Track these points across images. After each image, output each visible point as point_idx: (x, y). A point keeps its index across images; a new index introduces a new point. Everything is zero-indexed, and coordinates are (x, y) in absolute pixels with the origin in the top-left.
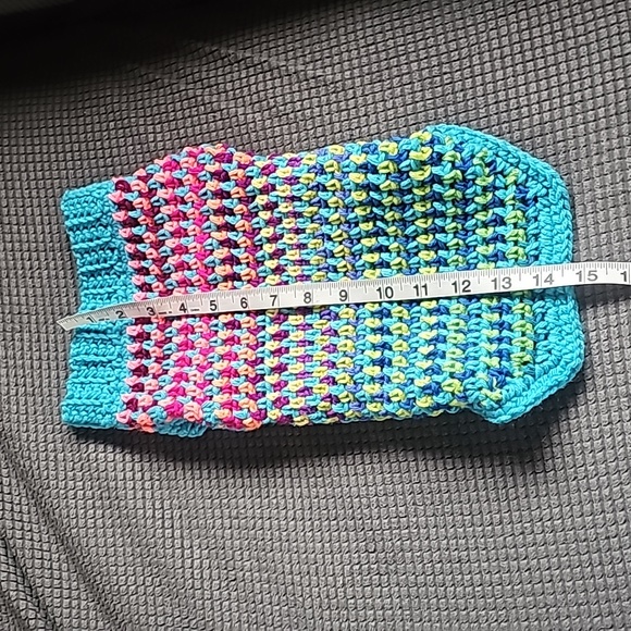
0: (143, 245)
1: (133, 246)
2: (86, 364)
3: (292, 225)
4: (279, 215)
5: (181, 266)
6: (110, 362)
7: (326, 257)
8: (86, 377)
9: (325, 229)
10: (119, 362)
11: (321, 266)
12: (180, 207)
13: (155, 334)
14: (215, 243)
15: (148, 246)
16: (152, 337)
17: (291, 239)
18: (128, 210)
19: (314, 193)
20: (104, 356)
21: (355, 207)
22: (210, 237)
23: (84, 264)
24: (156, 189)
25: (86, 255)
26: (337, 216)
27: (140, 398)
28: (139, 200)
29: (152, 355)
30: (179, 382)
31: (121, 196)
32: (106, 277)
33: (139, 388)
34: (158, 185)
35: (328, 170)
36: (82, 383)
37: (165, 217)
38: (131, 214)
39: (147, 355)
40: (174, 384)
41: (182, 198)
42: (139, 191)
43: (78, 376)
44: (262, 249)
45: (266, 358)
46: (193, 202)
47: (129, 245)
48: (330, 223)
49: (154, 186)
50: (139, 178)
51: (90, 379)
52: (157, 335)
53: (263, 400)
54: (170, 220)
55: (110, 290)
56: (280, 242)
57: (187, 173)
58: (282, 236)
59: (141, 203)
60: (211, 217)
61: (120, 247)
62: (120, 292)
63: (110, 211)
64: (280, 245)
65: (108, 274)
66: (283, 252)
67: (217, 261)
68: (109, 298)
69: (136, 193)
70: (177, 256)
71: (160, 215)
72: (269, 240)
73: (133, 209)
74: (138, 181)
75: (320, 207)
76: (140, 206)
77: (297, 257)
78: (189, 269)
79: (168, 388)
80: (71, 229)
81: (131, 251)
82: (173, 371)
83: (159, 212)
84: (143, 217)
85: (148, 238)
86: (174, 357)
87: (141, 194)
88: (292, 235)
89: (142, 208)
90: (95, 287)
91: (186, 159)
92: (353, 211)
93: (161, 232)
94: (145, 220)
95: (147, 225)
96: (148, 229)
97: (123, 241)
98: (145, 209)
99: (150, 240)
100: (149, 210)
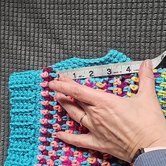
0: (52, 130)
1: (45, 130)
18: (49, 110)
28: (57, 106)
32: (24, 143)
47: (43, 129)
55: (25, 150)
59: (57, 108)
61: (36, 129)
62: (30, 153)
63: (40, 109)
65: (26, 141)
68: (23, 155)
69: (56, 103)
73: (52, 110)
80: (13, 114)
81: (43, 132)
84: (57, 115)
89: (57, 111)
90: (16, 147)
93: (64, 125)
94: (57, 117)
95: (57, 119)
96: (57, 122)
97: (40, 126)
98: (59, 111)
99: (57, 128)
100: (60, 112)
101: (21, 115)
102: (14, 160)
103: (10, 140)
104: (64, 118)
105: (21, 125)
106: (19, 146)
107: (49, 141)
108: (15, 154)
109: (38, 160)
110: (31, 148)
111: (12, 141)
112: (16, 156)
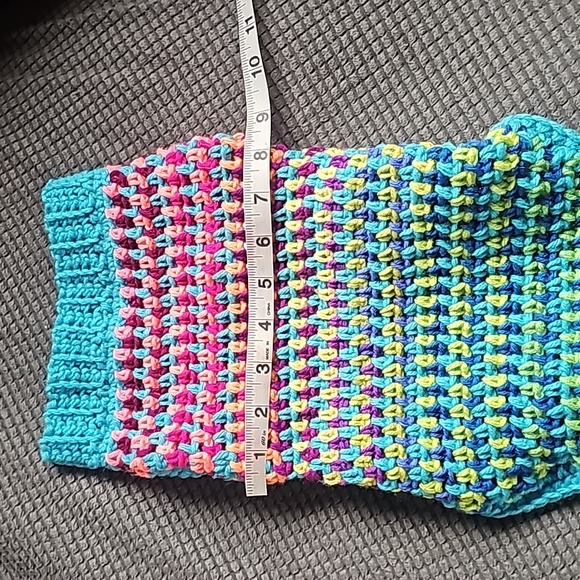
0: (136, 251)
1: (124, 251)
2: (66, 391)
3: (328, 239)
4: (310, 226)
5: (184, 280)
6: (95, 389)
7: (369, 280)
8: (66, 408)
9: (370, 247)
10: (106, 390)
11: (361, 291)
12: (187, 209)
13: (149, 362)
14: (229, 255)
15: (143, 252)
16: (145, 365)
17: (324, 256)
18: (123, 207)
19: (361, 202)
20: (87, 381)
21: (413, 221)
22: (223, 247)
23: (62, 269)
24: (157, 185)
25: (66, 258)
26: (387, 231)
27: (133, 439)
28: (137, 196)
29: (146, 386)
30: (181, 424)
31: (116, 190)
32: (89, 285)
33: (131, 424)
34: (159, 181)
35: (381, 176)
36: (62, 415)
37: (166, 219)
38: (126, 212)
39: (140, 385)
40: (175, 425)
41: (190, 198)
42: (137, 186)
43: (57, 407)
44: (286, 266)
45: (292, 399)
46: (203, 204)
47: (120, 249)
48: (377, 240)
49: (154, 182)
50: (137, 170)
51: (72, 410)
52: (150, 363)
53: (289, 451)
54: (173, 224)
55: (93, 301)
56: (309, 259)
57: (196, 168)
58: (313, 253)
59: (138, 200)
60: (227, 223)
61: (107, 251)
62: (104, 306)
63: (103, 206)
64: (309, 263)
65: (91, 282)
66: (313, 271)
67: (229, 277)
68: (91, 311)
69: (133, 189)
70: (179, 268)
71: (160, 218)
72: (295, 257)
73: (129, 206)
74: (136, 174)
75: (366, 220)
76: (138, 204)
77: (330, 278)
78: (194, 283)
79: (167, 429)
80: (51, 224)
81: (122, 258)
82: (173, 409)
83: (159, 213)
84: (140, 217)
85: (144, 243)
86: (172, 392)
87: (138, 190)
88: (326, 252)
89: (139, 207)
90: (73, 296)
91: (194, 151)
92: (408, 227)
94: (141, 221)
95: (144, 227)
96: (144, 232)
97: (113, 244)
98: (143, 207)
99: (146, 247)
100: (147, 209)
101: (68, 225)
102: (71, 324)
103: (58, 282)
104: (159, 222)
105: (73, 248)
106: (79, 294)
107: (139, 277)
108: (73, 310)
109: (123, 319)
110: (107, 295)
111: (64, 284)
112: (75, 316)
